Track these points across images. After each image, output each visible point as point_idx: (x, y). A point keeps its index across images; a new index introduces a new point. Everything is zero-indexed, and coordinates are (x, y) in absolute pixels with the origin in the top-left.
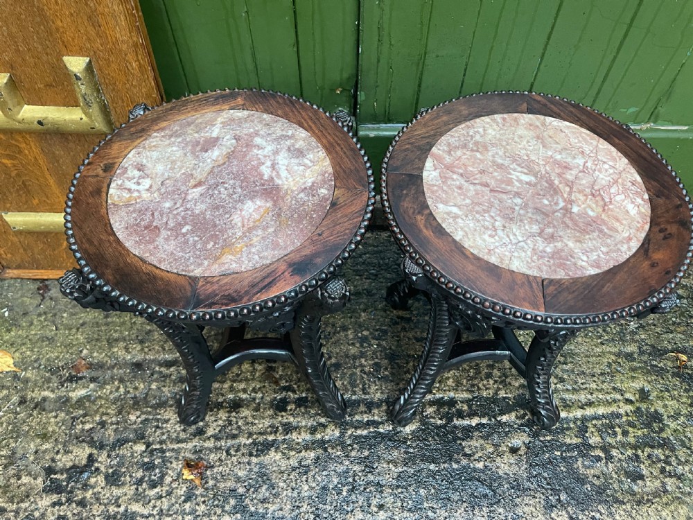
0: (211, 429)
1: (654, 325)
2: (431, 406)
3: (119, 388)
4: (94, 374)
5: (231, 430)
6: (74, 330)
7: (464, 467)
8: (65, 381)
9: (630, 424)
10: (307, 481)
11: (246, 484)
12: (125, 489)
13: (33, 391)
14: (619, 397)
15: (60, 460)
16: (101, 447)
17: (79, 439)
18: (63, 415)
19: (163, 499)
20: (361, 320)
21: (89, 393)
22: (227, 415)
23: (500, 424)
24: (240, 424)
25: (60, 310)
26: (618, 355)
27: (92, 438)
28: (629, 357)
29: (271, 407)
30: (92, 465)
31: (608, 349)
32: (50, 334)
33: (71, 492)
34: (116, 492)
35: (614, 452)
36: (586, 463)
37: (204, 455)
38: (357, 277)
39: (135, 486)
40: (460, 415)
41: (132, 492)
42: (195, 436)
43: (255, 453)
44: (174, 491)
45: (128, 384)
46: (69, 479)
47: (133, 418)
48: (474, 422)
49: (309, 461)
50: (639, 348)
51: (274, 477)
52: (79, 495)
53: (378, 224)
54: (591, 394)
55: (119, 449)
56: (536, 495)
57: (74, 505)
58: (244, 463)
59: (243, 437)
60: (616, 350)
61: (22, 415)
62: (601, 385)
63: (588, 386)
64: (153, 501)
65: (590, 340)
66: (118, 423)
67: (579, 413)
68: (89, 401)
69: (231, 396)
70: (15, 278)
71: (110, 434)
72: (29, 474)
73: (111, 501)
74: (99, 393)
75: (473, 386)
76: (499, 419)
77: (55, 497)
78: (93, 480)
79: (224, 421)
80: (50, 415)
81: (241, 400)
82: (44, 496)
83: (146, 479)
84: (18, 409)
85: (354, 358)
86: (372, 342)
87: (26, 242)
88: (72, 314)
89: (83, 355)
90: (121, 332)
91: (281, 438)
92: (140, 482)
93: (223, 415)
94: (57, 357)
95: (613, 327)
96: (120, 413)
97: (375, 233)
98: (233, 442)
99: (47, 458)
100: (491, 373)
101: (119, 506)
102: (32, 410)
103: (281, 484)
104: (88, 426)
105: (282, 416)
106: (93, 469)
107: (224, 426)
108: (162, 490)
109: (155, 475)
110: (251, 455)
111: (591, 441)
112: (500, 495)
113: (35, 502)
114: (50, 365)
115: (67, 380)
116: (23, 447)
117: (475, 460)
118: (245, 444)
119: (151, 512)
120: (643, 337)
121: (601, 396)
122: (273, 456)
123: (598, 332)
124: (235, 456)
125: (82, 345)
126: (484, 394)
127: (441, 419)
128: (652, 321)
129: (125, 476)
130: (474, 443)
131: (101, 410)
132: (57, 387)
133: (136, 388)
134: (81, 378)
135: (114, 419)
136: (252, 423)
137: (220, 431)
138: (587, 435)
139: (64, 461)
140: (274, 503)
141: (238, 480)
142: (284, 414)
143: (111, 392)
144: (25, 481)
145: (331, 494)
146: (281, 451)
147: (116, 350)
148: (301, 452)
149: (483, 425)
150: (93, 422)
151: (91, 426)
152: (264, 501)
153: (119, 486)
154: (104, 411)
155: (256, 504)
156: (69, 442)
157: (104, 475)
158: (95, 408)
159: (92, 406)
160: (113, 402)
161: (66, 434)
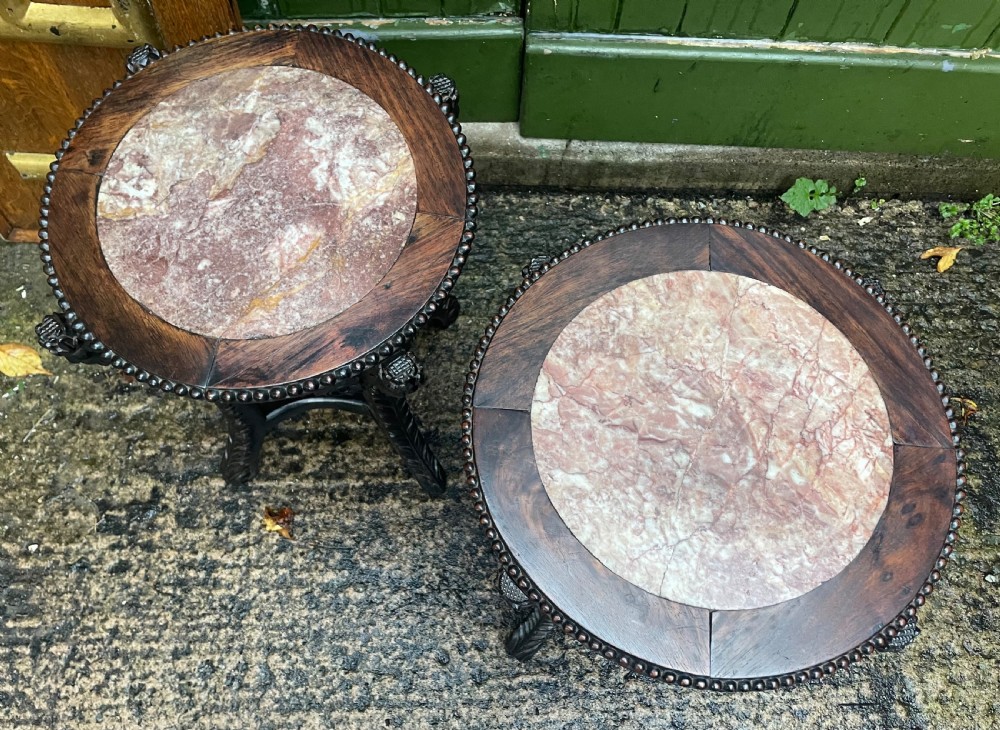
0: (310, 465)
1: (940, 356)
5: (336, 467)
8: (113, 392)
10: (432, 536)
11: (355, 535)
12: (203, 533)
13: (72, 403)
15: (117, 493)
16: (169, 480)
17: (139, 469)
18: (115, 436)
19: (251, 548)
21: (147, 409)
22: (330, 449)
24: (347, 460)
27: (156, 467)
30: (158, 502)
33: (133, 533)
34: (191, 536)
37: (302, 497)
38: (514, 267)
39: (215, 531)
41: (211, 537)
42: (289, 473)
43: (367, 499)
44: (264, 539)
46: (130, 517)
47: (206, 445)
49: (436, 513)
51: (391, 529)
52: (144, 537)
53: (550, 184)
55: (191, 484)
57: (138, 549)
58: (352, 510)
59: (351, 478)
61: (61, 433)
64: (238, 551)
66: (187, 451)
68: (147, 419)
69: (335, 425)
70: (30, 243)
71: (178, 465)
72: (78, 509)
73: (185, 546)
74: (160, 410)
77: (113, 539)
78: (160, 521)
79: (327, 456)
80: (98, 436)
81: (349, 430)
82: (99, 536)
83: (229, 521)
84: (55, 425)
91: (400, 481)
92: (220, 525)
93: (325, 448)
96: (188, 438)
97: (545, 198)
98: (338, 484)
99: (100, 489)
101: (196, 553)
102: (74, 428)
103: (400, 539)
104: (149, 453)
106: (160, 506)
107: (327, 462)
108: (249, 537)
109: (239, 519)
110: (361, 500)
113: (88, 543)
114: (90, 368)
115: (116, 390)
116: (67, 474)
118: (353, 486)
119: (236, 563)
122: (391, 504)
124: (341, 500)
128: (937, 350)
129: (201, 517)
131: (165, 432)
132: (104, 399)
134: (134, 389)
135: (182, 445)
136: (363, 461)
137: (321, 469)
139: (121, 494)
140: (390, 561)
141: (345, 529)
143: (176, 410)
144: (73, 517)
145: (463, 553)
146: (401, 499)
148: (426, 501)
150: (154, 448)
151: (153, 452)
152: (378, 557)
153: (194, 529)
154: (169, 434)
155: (368, 561)
156: (126, 472)
157: (174, 514)
158: (157, 430)
159: (152, 428)
160: (180, 423)
161: (121, 462)
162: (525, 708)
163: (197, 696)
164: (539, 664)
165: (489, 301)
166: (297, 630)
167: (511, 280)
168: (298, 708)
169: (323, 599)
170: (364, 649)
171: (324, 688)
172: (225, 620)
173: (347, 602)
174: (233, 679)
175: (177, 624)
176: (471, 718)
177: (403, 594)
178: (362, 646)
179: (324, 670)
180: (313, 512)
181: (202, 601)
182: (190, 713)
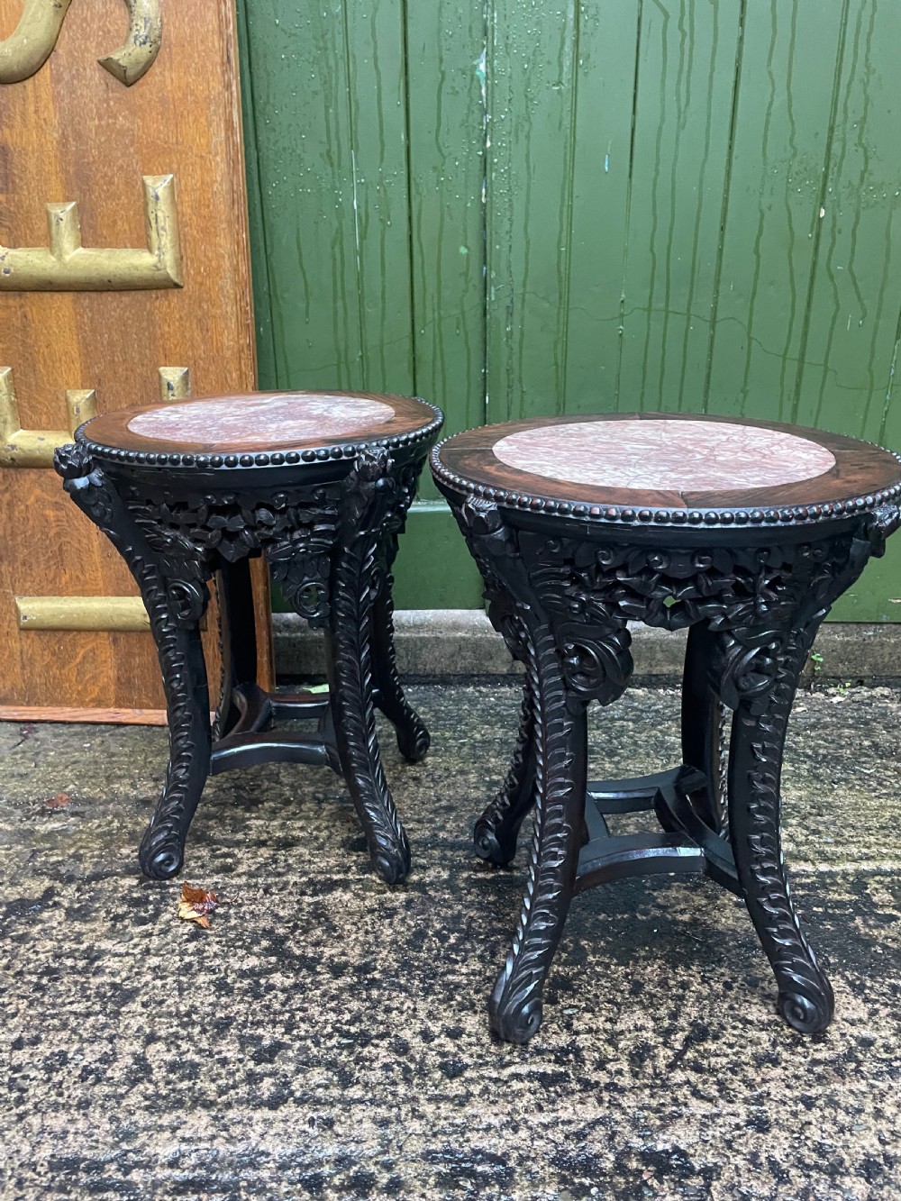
0: (245, 866)
3: (112, 822)
4: (77, 809)
5: (277, 867)
6: (61, 768)
7: (655, 918)
8: (33, 815)
10: (390, 924)
11: (291, 924)
12: (96, 925)
15: (2, 892)
16: (70, 879)
17: (37, 873)
18: (20, 847)
19: (154, 937)
20: (491, 765)
21: (65, 827)
22: (272, 852)
25: (45, 750)
27: (58, 870)
29: (343, 846)
30: (50, 899)
31: (889, 803)
32: (23, 770)
33: (8, 927)
34: (78, 926)
36: (871, 922)
37: (230, 891)
39: (112, 923)
41: (105, 929)
42: (218, 873)
43: (310, 893)
44: (174, 930)
45: (127, 819)
46: (9, 912)
47: (125, 851)
49: (396, 904)
51: (337, 919)
54: (868, 848)
55: (96, 883)
57: (8, 941)
58: (290, 902)
59: (293, 875)
62: (883, 839)
63: (861, 839)
64: (136, 940)
65: (858, 793)
66: (101, 857)
67: (850, 867)
68: (63, 835)
69: (280, 834)
71: (87, 868)
73: (68, 937)
74: (81, 827)
78: (45, 915)
79: (267, 858)
81: (296, 838)
83: (132, 915)
85: (477, 802)
87: (30, 652)
88: (63, 753)
89: (67, 790)
90: (128, 770)
91: (353, 877)
92: (118, 918)
93: (265, 852)
94: (29, 793)
95: (893, 781)
96: (107, 847)
98: (277, 879)
101: (82, 943)
103: (348, 927)
104: (54, 859)
105: (358, 856)
106: (51, 903)
107: (266, 863)
108: (153, 928)
109: (146, 911)
110: (303, 893)
111: (875, 899)
112: (721, 953)
114: (15, 800)
115: (37, 813)
117: (675, 912)
118: (295, 883)
119: (131, 951)
121: (884, 851)
122: (339, 896)
123: (870, 785)
124: (277, 894)
125: (69, 782)
129: (99, 911)
130: (673, 893)
131: (79, 844)
132: (20, 820)
133: (137, 824)
134: (57, 813)
135: (96, 853)
136: (309, 861)
137: (257, 869)
138: (868, 891)
139: (8, 893)
140: (333, 947)
141: (278, 918)
142: (360, 853)
143: (99, 826)
145: (431, 940)
146: (353, 892)
147: (117, 786)
148: (385, 892)
150: (63, 855)
151: (60, 859)
152: (317, 944)
153: (86, 922)
154: (84, 844)
155: (304, 947)
156: (21, 875)
157: (66, 909)
158: (71, 842)
159: (66, 840)
160: (99, 836)
161: (18, 867)
162: (520, 1104)
163: (31, 1092)
164: (539, 1052)
165: (460, 748)
166: (194, 1017)
167: (483, 735)
168: (179, 1104)
169: (238, 985)
170: (287, 1037)
171: (220, 1082)
172: (97, 1008)
173: (270, 988)
174: (91, 1072)
175: (31, 1012)
176: (438, 1118)
177: (349, 979)
178: (283, 1034)
179: (224, 1062)
180: (240, 905)
181: (74, 989)
182: (15, 1111)
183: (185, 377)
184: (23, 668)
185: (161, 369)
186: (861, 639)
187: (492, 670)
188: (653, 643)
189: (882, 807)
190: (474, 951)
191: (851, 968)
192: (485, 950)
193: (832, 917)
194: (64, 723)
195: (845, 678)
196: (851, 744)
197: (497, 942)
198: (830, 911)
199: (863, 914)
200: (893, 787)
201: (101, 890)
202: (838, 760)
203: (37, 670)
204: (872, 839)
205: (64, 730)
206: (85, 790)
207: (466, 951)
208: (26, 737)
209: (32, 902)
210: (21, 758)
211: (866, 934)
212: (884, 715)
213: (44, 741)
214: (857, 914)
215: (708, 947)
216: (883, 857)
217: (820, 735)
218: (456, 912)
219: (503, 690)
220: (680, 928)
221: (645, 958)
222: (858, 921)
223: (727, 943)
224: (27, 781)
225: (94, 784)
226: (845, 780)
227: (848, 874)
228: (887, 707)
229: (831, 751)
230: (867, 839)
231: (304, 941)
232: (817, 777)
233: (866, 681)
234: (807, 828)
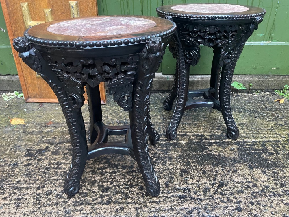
2: (193, 136)
3: (64, 129)
4: (55, 125)
6: (50, 115)
7: (209, 154)
9: (285, 144)
12: (60, 156)
13: (29, 129)
14: (278, 136)
15: (35, 147)
16: (53, 144)
17: (44, 142)
18: (39, 135)
20: (163, 114)
21: (51, 130)
23: (225, 142)
25: (46, 110)
26: (276, 124)
27: (49, 141)
28: (281, 125)
30: (47, 149)
31: (271, 123)
32: (40, 115)
33: (36, 156)
34: (55, 156)
35: (280, 152)
36: (267, 155)
39: (64, 155)
40: (206, 139)
41: (62, 157)
46: (36, 153)
47: (67, 136)
48: (213, 141)
50: (285, 123)
54: (266, 135)
55: (59, 145)
56: (244, 164)
57: (36, 160)
60: (274, 123)
62: (269, 132)
63: (263, 132)
64: (70, 160)
65: (262, 120)
66: (61, 138)
67: (261, 140)
70: (32, 102)
71: (57, 141)
72: (20, 151)
73: (52, 159)
74: (55, 130)
75: (212, 131)
76: (224, 141)
77: (29, 158)
78: (46, 153)
80: (34, 135)
82: (24, 157)
83: (69, 153)
84: (22, 134)
85: (160, 123)
86: (168, 119)
88: (50, 111)
89: (52, 120)
92: (66, 154)
94: (41, 121)
95: (271, 117)
96: (62, 135)
99: (29, 147)
100: (219, 128)
101: (56, 161)
102: (27, 134)
104: (48, 139)
111: (268, 148)
112: (227, 163)
113: (20, 158)
114: (38, 123)
115: (44, 127)
116: (20, 144)
117: (214, 152)
119: (69, 163)
120: (285, 120)
121: (270, 135)
123: (265, 118)
125: (52, 118)
126: (217, 134)
127: (198, 140)
129: (60, 152)
130: (213, 147)
131: (55, 135)
132: (39, 128)
134: (49, 126)
135: (59, 137)
138: (266, 146)
143: (60, 130)
144: (18, 153)
149: (217, 142)
150: (51, 137)
151: (50, 138)
152: (118, 161)
153: (57, 155)
154: (56, 135)
155: (115, 162)
156: (40, 143)
157: (52, 152)
158: (53, 134)
159: (52, 133)
160: (60, 132)
161: (39, 141)
162: (174, 204)
163: (42, 201)
164: (178, 189)
165: (155, 109)
166: (86, 180)
168: (82, 204)
169: (97, 172)
170: (111, 186)
171: (93, 198)
172: (60, 178)
173: (106, 172)
174: (58, 195)
175: (42, 179)
176: (152, 207)
177: (127, 170)
178: (110, 185)
179: (94, 192)
181: (54, 173)
182: (38, 206)
183: (77, 4)
184: (39, 88)
185: (70, 2)
186: (263, 79)
187: (163, 89)
188: (207, 81)
189: (269, 124)
190: (160, 162)
191: (262, 167)
192: (163, 162)
193: (256, 153)
194: (51, 103)
195: (258, 90)
196: (260, 107)
197: (166, 160)
198: (256, 152)
199: (265, 153)
200: (272, 119)
201: (61, 147)
202: (256, 111)
203: (42, 89)
204: (266, 132)
205: (51, 105)
206: (56, 120)
207: (158, 162)
208: (41, 107)
209: (42, 150)
210: (40, 112)
211: (266, 158)
212: (268, 100)
213: (45, 108)
214: (263, 152)
215: (223, 161)
216: (270, 137)
217: (251, 105)
218: (155, 152)
219: (166, 94)
220: (215, 156)
221: (206, 164)
222: (264, 154)
223: (228, 160)
224: (41, 118)
225: (59, 119)
226: (259, 117)
227: (260, 142)
228: (269, 98)
229: (254, 109)
230: (265, 132)
231: (115, 160)
232: (251, 116)
233: (263, 91)
234: (249, 130)
